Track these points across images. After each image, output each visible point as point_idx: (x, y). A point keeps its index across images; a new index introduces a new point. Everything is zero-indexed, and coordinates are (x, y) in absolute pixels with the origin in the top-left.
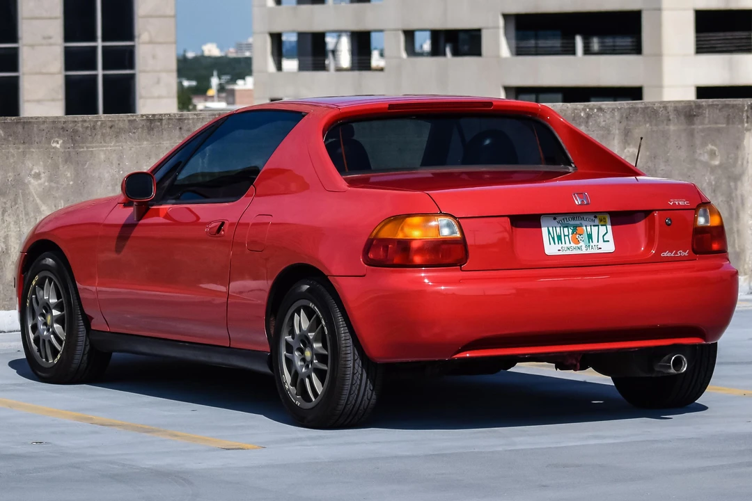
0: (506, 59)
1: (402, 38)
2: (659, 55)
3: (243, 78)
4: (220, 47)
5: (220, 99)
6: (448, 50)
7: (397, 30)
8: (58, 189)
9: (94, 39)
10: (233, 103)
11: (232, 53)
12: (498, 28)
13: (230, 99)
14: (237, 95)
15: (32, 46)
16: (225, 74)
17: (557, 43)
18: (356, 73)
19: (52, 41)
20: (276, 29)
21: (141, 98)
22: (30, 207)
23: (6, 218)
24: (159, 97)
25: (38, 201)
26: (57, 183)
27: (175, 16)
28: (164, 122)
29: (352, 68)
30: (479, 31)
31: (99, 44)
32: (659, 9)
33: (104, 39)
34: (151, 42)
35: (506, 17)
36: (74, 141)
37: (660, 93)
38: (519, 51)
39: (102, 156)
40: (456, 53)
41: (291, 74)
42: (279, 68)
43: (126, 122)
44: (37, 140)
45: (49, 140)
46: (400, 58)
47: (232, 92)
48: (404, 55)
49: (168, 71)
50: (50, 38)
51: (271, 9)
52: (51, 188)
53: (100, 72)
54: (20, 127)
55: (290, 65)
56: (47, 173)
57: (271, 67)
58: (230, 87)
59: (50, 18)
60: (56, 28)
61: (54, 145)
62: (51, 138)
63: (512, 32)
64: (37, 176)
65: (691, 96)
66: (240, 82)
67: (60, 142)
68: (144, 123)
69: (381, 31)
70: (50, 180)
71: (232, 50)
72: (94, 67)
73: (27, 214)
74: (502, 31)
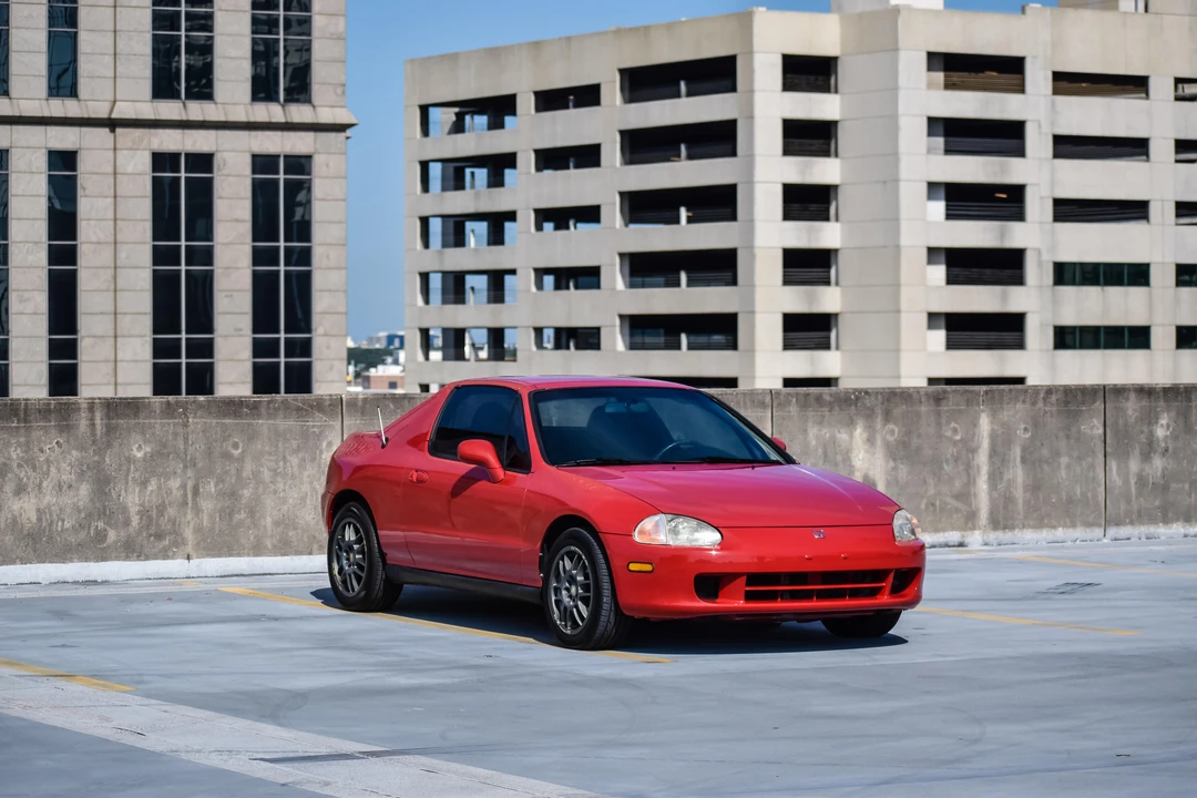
0: (621, 353)
1: (533, 334)
2: (751, 351)
3: (375, 367)
4: (354, 340)
5: (356, 384)
6: (572, 345)
7: (529, 327)
9: (278, 332)
10: (368, 387)
11: (365, 345)
12: (614, 326)
13: (366, 384)
14: (372, 380)
15: (226, 336)
16: (361, 362)
17: (662, 340)
18: (493, 363)
19: (242, 333)
20: (425, 326)
21: (317, 381)
24: (333, 381)
27: (346, 313)
29: (489, 359)
30: (598, 329)
31: (282, 335)
32: (753, 312)
33: (286, 331)
34: (325, 335)
35: (622, 317)
37: (753, 383)
38: (633, 346)
40: (578, 347)
41: (436, 363)
42: (427, 358)
46: (530, 350)
47: (367, 379)
48: (534, 348)
49: (341, 359)
50: (240, 330)
51: (420, 308)
53: (282, 360)
55: (436, 356)
57: (420, 357)
58: (366, 374)
59: (241, 313)
60: (246, 322)
63: (627, 331)
65: (778, 385)
66: (373, 370)
69: (515, 328)
71: (365, 342)
72: (278, 356)
74: (618, 329)
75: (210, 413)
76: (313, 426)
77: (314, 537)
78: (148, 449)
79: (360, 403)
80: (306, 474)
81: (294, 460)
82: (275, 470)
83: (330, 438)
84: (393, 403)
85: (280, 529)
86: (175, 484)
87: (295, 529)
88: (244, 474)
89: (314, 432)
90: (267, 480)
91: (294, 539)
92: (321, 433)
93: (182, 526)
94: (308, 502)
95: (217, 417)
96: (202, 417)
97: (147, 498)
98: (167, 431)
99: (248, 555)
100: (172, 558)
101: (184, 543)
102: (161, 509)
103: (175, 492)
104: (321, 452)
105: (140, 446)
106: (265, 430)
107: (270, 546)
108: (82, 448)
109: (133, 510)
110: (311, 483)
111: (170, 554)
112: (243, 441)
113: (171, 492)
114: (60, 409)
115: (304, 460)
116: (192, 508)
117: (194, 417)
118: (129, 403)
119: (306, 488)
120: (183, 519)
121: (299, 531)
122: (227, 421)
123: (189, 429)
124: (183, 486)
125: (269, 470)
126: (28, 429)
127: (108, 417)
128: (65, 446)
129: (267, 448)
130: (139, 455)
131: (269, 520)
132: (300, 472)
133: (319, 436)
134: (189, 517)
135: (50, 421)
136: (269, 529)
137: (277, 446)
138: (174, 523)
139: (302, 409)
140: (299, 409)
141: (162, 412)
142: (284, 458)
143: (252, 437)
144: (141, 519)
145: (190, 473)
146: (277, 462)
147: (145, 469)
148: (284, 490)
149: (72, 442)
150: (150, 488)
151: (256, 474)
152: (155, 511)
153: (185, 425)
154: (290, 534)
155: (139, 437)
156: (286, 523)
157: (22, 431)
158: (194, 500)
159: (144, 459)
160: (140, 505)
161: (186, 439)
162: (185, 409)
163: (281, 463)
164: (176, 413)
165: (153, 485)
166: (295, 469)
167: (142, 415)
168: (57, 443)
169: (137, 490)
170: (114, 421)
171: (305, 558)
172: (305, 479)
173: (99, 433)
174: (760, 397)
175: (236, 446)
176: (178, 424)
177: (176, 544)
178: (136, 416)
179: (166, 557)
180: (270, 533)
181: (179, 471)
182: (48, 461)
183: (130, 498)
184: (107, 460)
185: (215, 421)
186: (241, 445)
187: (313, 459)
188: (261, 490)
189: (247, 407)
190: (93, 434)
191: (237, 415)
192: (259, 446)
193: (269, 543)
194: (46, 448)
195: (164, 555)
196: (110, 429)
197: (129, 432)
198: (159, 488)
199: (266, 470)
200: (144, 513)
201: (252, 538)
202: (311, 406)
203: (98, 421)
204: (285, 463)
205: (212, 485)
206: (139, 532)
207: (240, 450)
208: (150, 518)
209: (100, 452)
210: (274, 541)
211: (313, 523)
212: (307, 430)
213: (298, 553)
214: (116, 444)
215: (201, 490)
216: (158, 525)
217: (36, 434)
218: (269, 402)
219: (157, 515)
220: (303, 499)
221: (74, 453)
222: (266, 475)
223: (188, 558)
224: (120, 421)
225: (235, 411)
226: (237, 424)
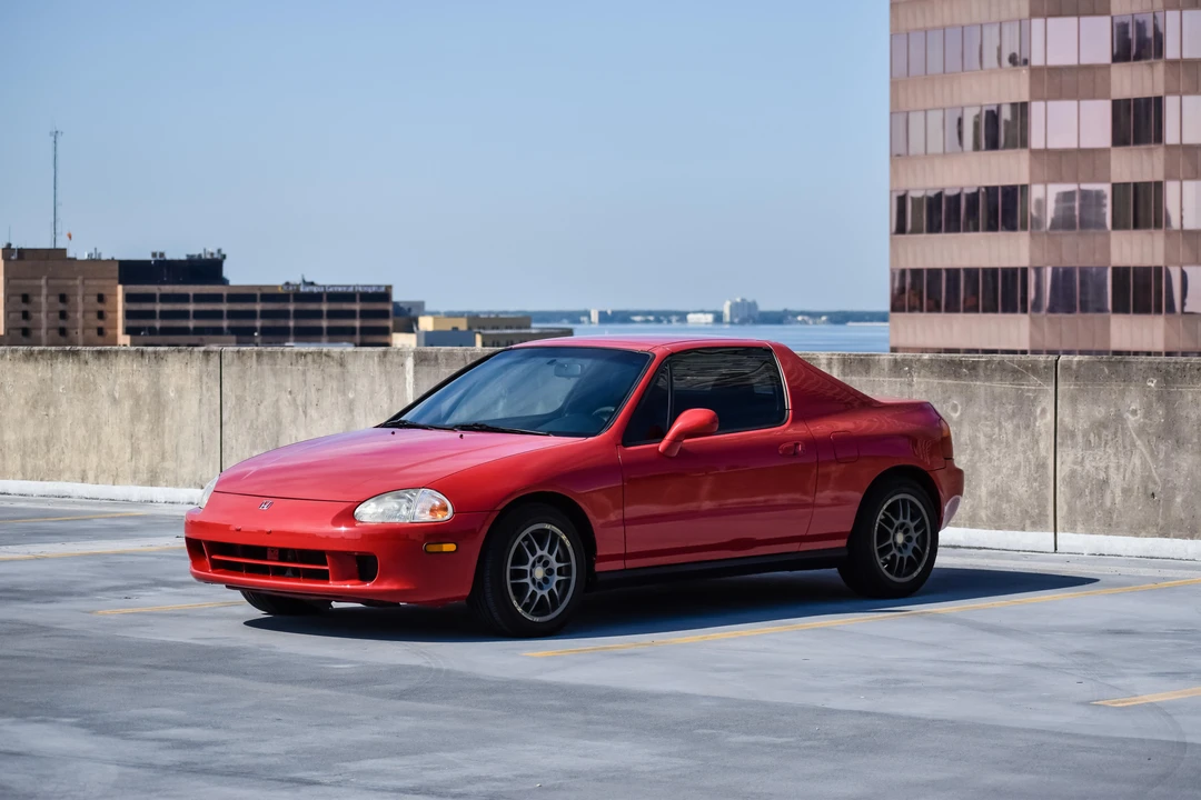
8: (1151, 425)
22: (1128, 441)
23: (1108, 450)
25: (1135, 436)
26: (1151, 420)
36: (1166, 381)
39: (1190, 397)
44: (1135, 378)
45: (1145, 379)
52: (1145, 424)
54: (1122, 365)
56: (1143, 411)
61: (1149, 384)
62: (1147, 378)
64: (1134, 412)
67: (1155, 381)
70: (1145, 417)
73: (1125, 447)
75: (932, 372)
76: (1028, 391)
77: (1027, 512)
79: (1074, 367)
80: (1020, 442)
81: (1009, 426)
82: (990, 437)
83: (1044, 404)
84: (1108, 367)
85: (994, 501)
87: (1008, 501)
88: (962, 439)
89: (1029, 397)
90: (983, 447)
91: (1008, 512)
92: (1035, 398)
94: (1021, 472)
95: (939, 377)
96: (925, 376)
98: (894, 389)
99: (965, 526)
104: (1035, 419)
106: (982, 390)
107: (985, 519)
110: (1025, 452)
112: (962, 405)
115: (1018, 426)
117: (919, 377)
118: (861, 360)
119: (1020, 457)
121: (1012, 504)
122: (948, 382)
123: (916, 387)
125: (985, 436)
127: (846, 373)
129: (984, 413)
131: (983, 491)
132: (1015, 441)
133: (1034, 401)
136: (984, 499)
137: (993, 410)
139: (1018, 371)
140: (1015, 371)
141: (890, 370)
142: (1000, 423)
143: (969, 399)
146: (992, 427)
148: (998, 459)
151: (973, 439)
153: (910, 385)
154: (1004, 506)
156: (1000, 494)
162: (911, 368)
163: (997, 429)
164: (902, 372)
166: (1010, 436)
167: (874, 371)
170: (850, 377)
171: (1018, 534)
172: (1020, 448)
175: (955, 408)
176: (904, 382)
178: (867, 372)
180: (984, 504)
185: (936, 381)
186: (960, 407)
187: (1028, 427)
188: (977, 456)
189: (966, 367)
191: (957, 376)
192: (977, 410)
193: (983, 514)
199: (982, 437)
201: (968, 508)
202: (1027, 369)
204: (1000, 429)
207: (958, 414)
210: (988, 512)
211: (1025, 496)
212: (1022, 393)
213: (1011, 528)
218: (987, 362)
220: (1017, 469)
222: (982, 440)
224: (854, 378)
225: (955, 371)
226: (957, 386)
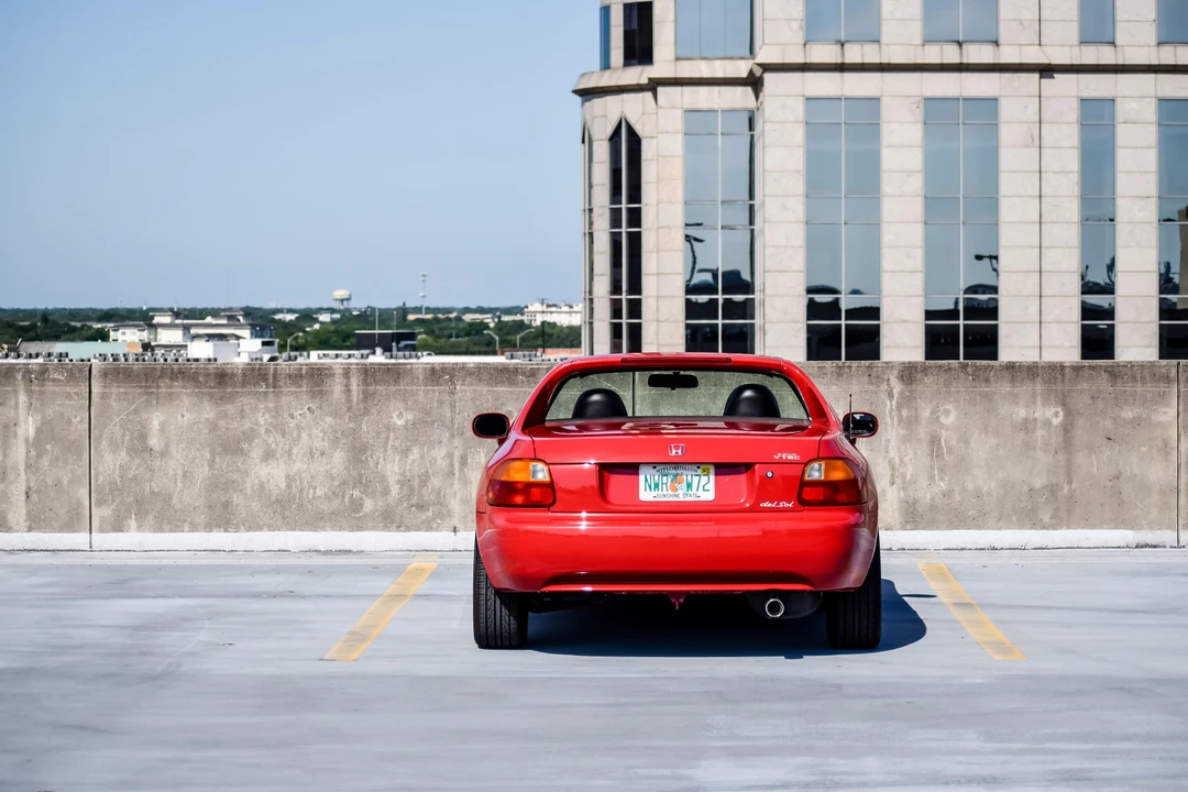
28: (853, 369)
43: (816, 369)
44: (727, 382)
68: (833, 369)
75: (480, 380)
78: (410, 417)
86: (439, 453)
93: (448, 497)
95: (489, 384)
96: (471, 384)
97: (408, 467)
98: (432, 399)
100: (436, 530)
101: (450, 514)
102: (425, 479)
103: (439, 461)
105: (401, 414)
108: (336, 415)
109: (393, 480)
111: (435, 525)
113: (435, 462)
114: (313, 375)
116: (460, 479)
117: (462, 385)
118: (388, 369)
120: (448, 491)
122: (500, 389)
123: (457, 397)
124: (450, 456)
126: (278, 395)
127: (366, 383)
128: (317, 412)
130: (400, 423)
134: (456, 487)
135: (301, 386)
138: (439, 494)
141: (426, 378)
144: (401, 489)
145: (457, 442)
147: (407, 438)
149: (325, 409)
150: (411, 457)
152: (417, 480)
153: (452, 393)
155: (400, 405)
157: (271, 396)
158: (461, 470)
159: (405, 427)
160: (401, 475)
161: (453, 407)
164: (441, 380)
165: (415, 454)
167: (403, 381)
168: (309, 409)
169: (397, 458)
170: (372, 388)
173: (355, 399)
174: (1163, 370)
176: (444, 391)
177: (441, 515)
178: (397, 381)
179: (429, 529)
181: (445, 440)
182: (298, 426)
183: (389, 467)
184: (364, 427)
185: (485, 389)
189: (524, 373)
190: (349, 401)
191: (512, 382)
194: (297, 414)
195: (428, 526)
196: (367, 396)
197: (389, 399)
198: (422, 457)
200: (405, 482)
203: (354, 387)
205: (482, 455)
206: (400, 501)
208: (412, 489)
209: (355, 418)
214: (374, 411)
215: (469, 461)
216: (421, 496)
217: (284, 400)
219: (419, 485)
221: (328, 419)
223: (455, 530)
224: (378, 387)
225: (509, 379)
226: (511, 393)
